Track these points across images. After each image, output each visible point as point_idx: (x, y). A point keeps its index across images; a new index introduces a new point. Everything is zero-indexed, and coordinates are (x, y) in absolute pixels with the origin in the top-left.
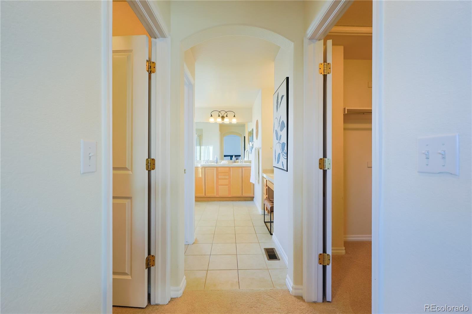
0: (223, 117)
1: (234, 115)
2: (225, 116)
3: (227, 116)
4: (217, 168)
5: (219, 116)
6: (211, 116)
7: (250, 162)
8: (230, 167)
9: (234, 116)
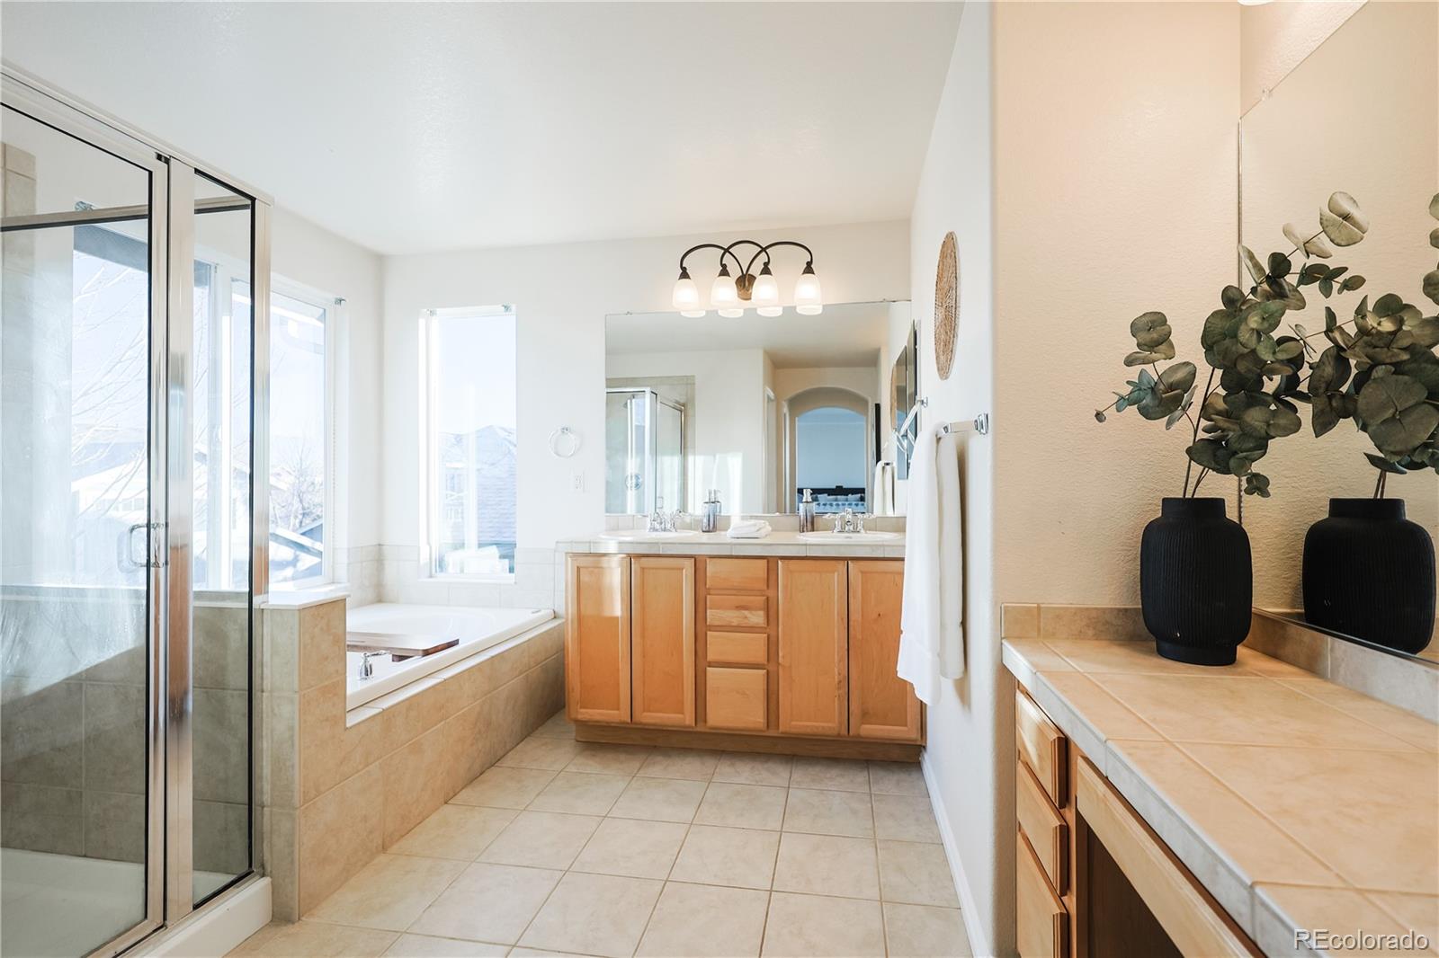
0: (745, 282)
1: (809, 264)
2: (756, 269)
3: (766, 271)
4: (698, 562)
5: (724, 272)
6: (685, 275)
7: (899, 526)
8: (771, 562)
9: (809, 269)
